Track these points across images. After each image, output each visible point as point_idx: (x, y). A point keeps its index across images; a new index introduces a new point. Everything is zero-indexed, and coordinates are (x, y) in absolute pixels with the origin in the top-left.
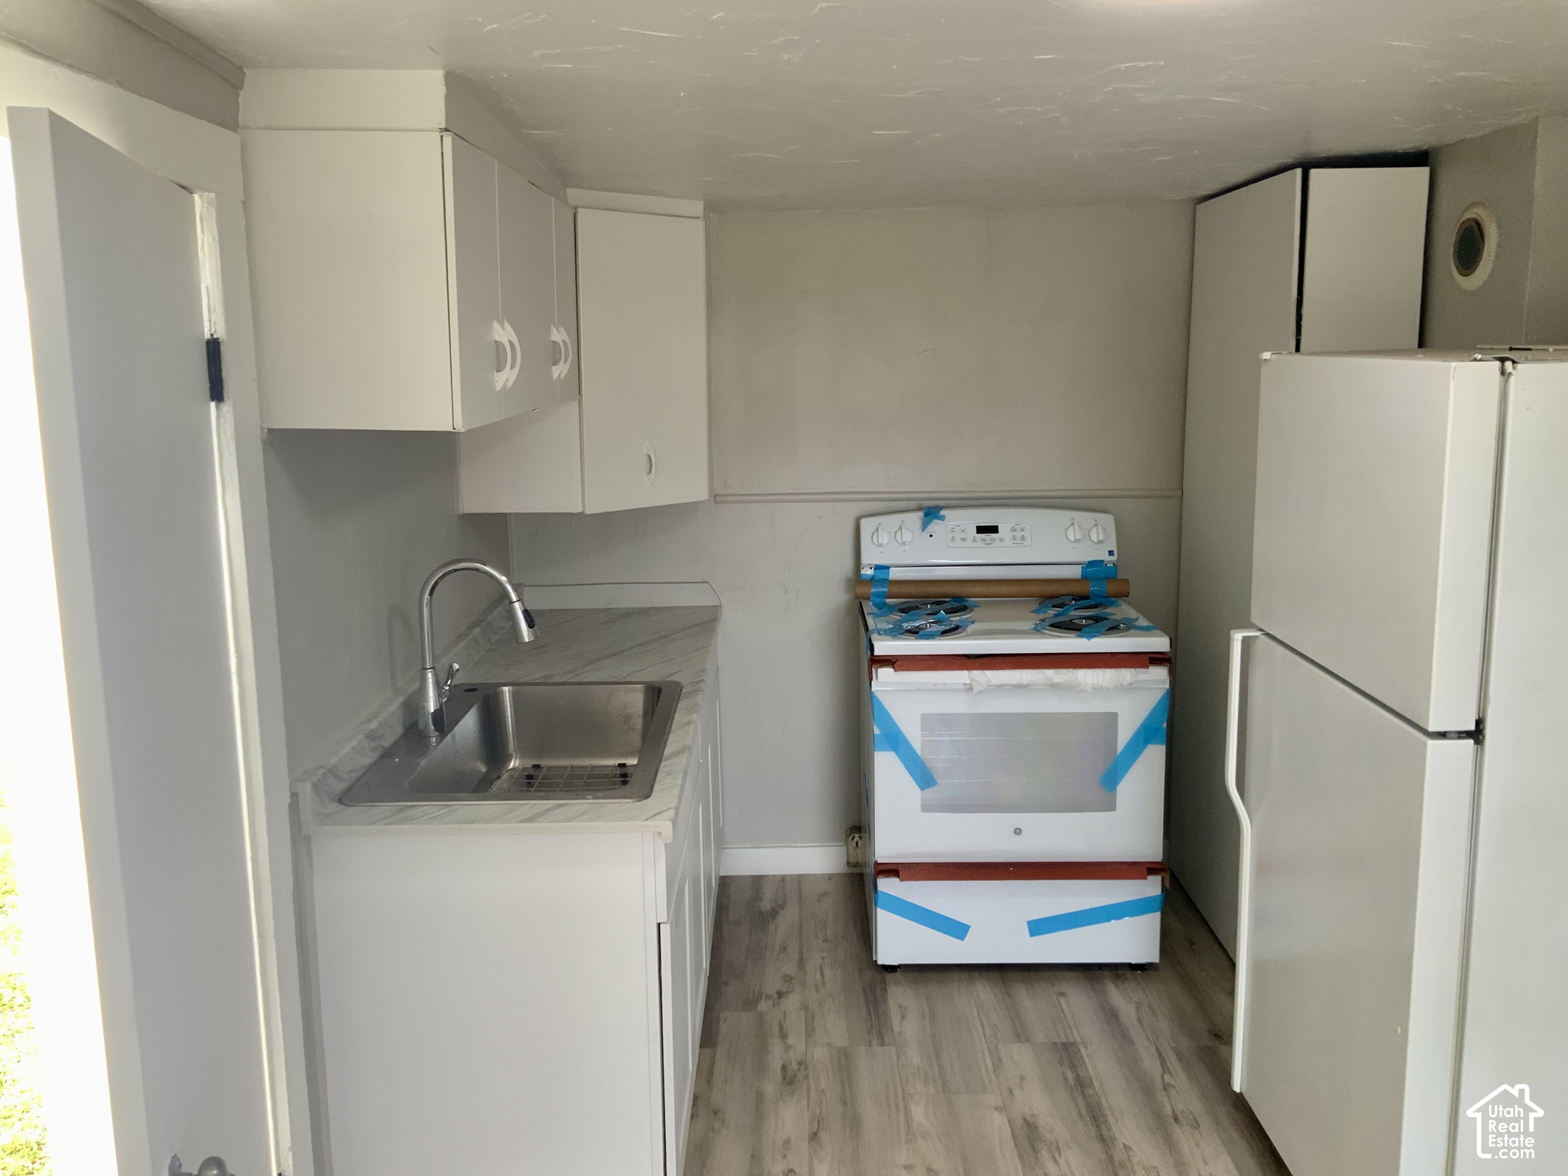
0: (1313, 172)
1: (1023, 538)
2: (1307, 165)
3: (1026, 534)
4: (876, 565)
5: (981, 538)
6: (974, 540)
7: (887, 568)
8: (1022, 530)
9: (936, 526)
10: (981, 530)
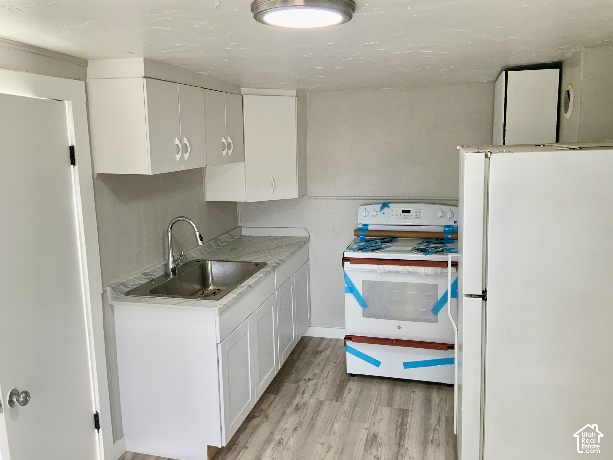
0: (509, 72)
1: (420, 215)
2: (507, 70)
4: (363, 224)
5: (403, 215)
6: (401, 216)
7: (368, 225)
8: (420, 212)
9: (386, 210)
10: (404, 212)
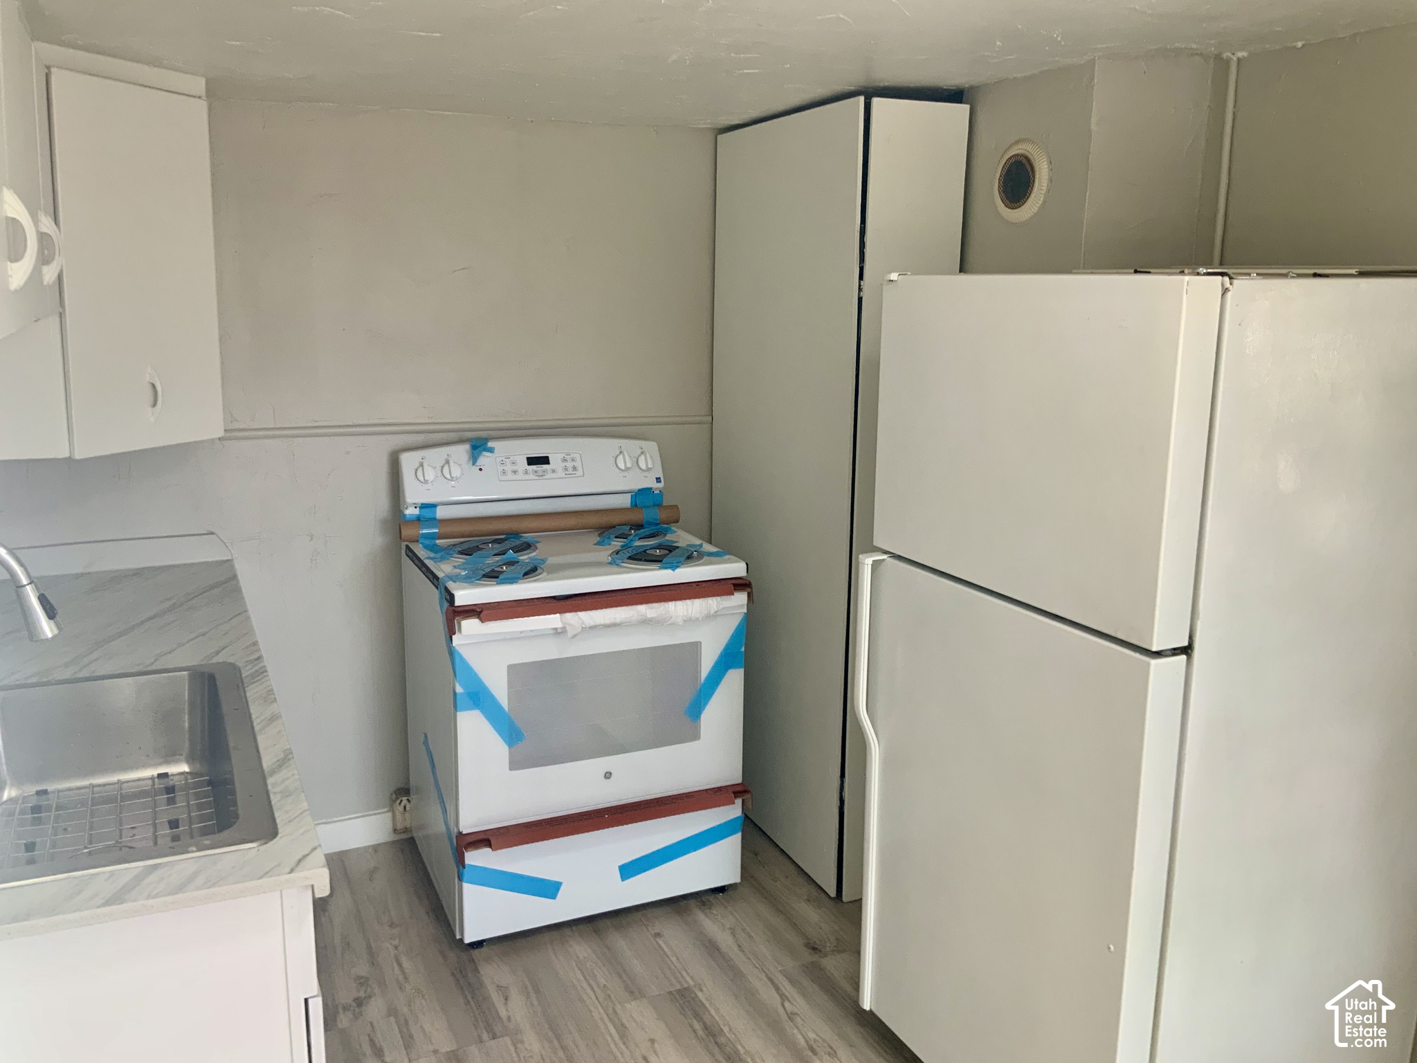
0: (876, 102)
1: (575, 468)
2: (870, 93)
3: (578, 464)
4: (422, 504)
5: (533, 470)
6: (526, 472)
7: (434, 506)
8: (573, 460)
9: (485, 459)
10: (532, 461)
